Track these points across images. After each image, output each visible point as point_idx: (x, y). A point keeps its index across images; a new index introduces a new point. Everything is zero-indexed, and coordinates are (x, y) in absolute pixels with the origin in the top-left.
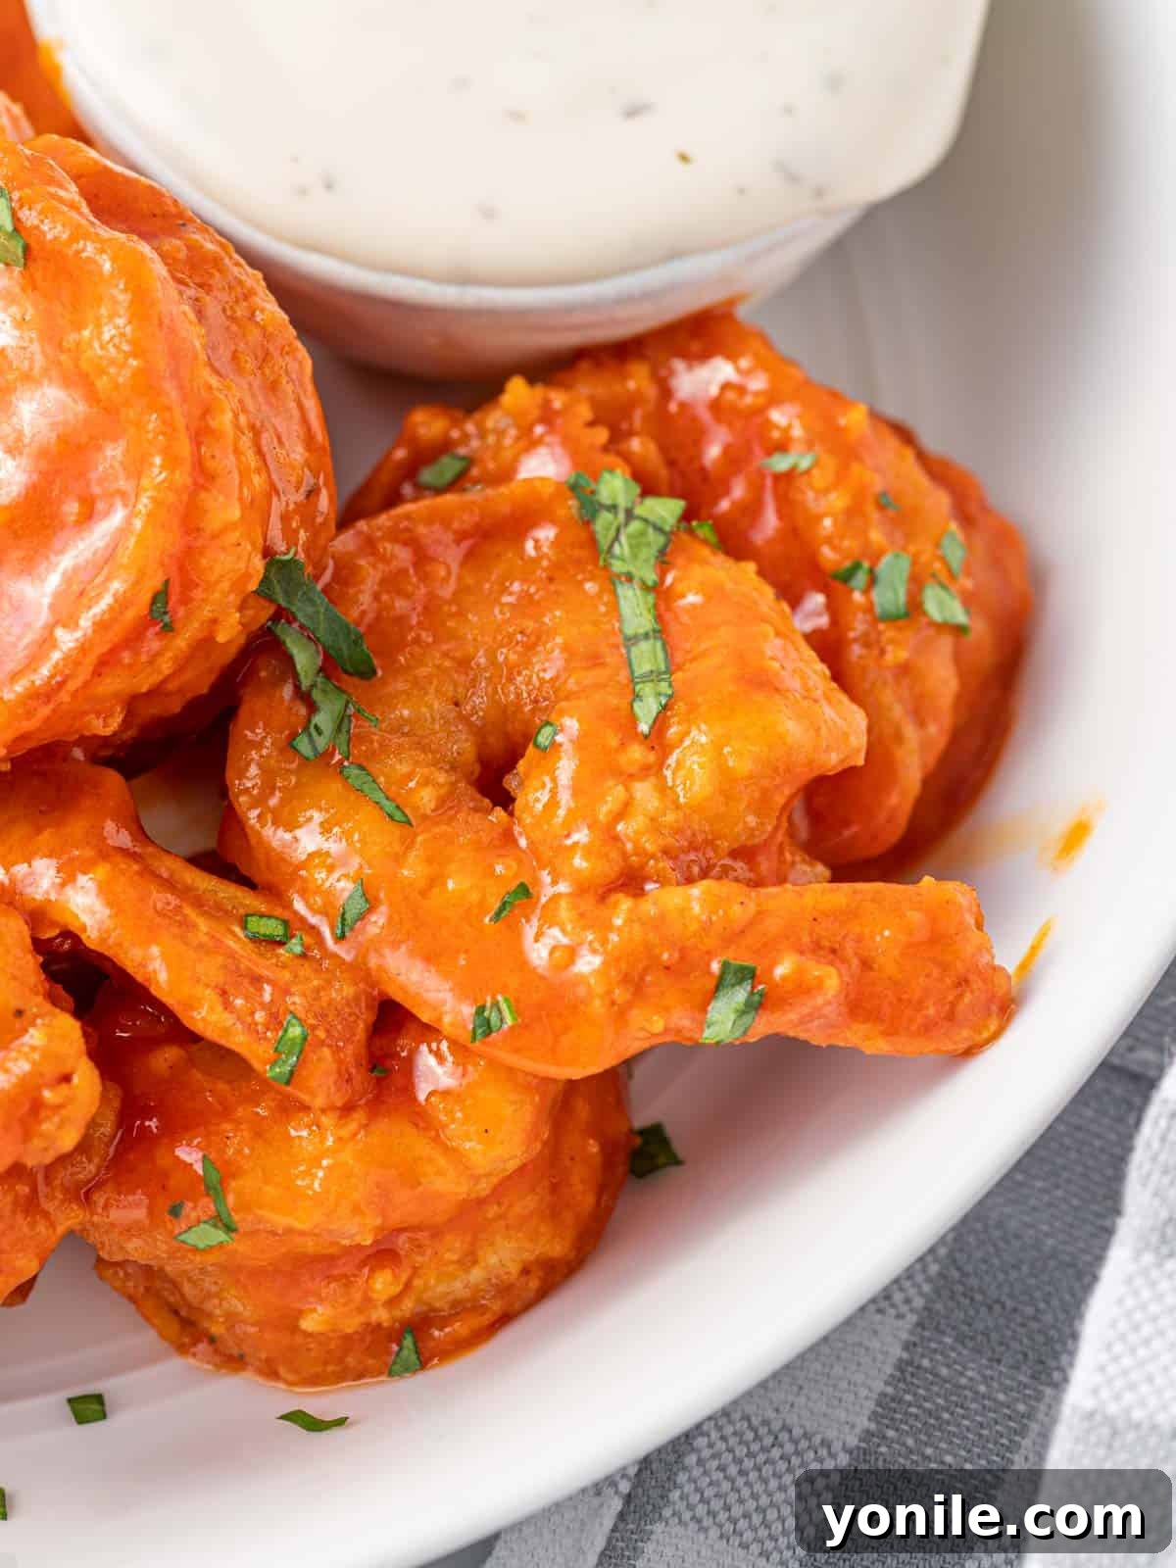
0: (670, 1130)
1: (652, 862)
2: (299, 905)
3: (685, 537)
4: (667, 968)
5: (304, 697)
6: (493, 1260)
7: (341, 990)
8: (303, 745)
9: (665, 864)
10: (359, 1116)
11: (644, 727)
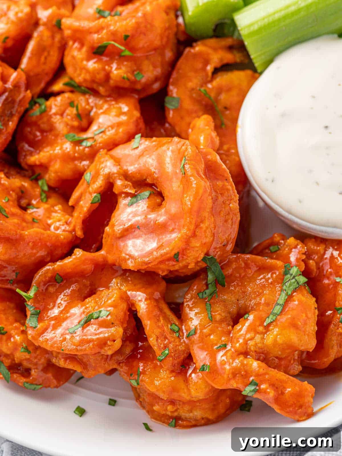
0: (253, 404)
1: (252, 352)
2: (183, 327)
3: (303, 287)
4: (242, 375)
5: (207, 285)
6: (196, 413)
7: (181, 348)
8: (200, 295)
9: (254, 354)
10: (174, 374)
11: (265, 324)
